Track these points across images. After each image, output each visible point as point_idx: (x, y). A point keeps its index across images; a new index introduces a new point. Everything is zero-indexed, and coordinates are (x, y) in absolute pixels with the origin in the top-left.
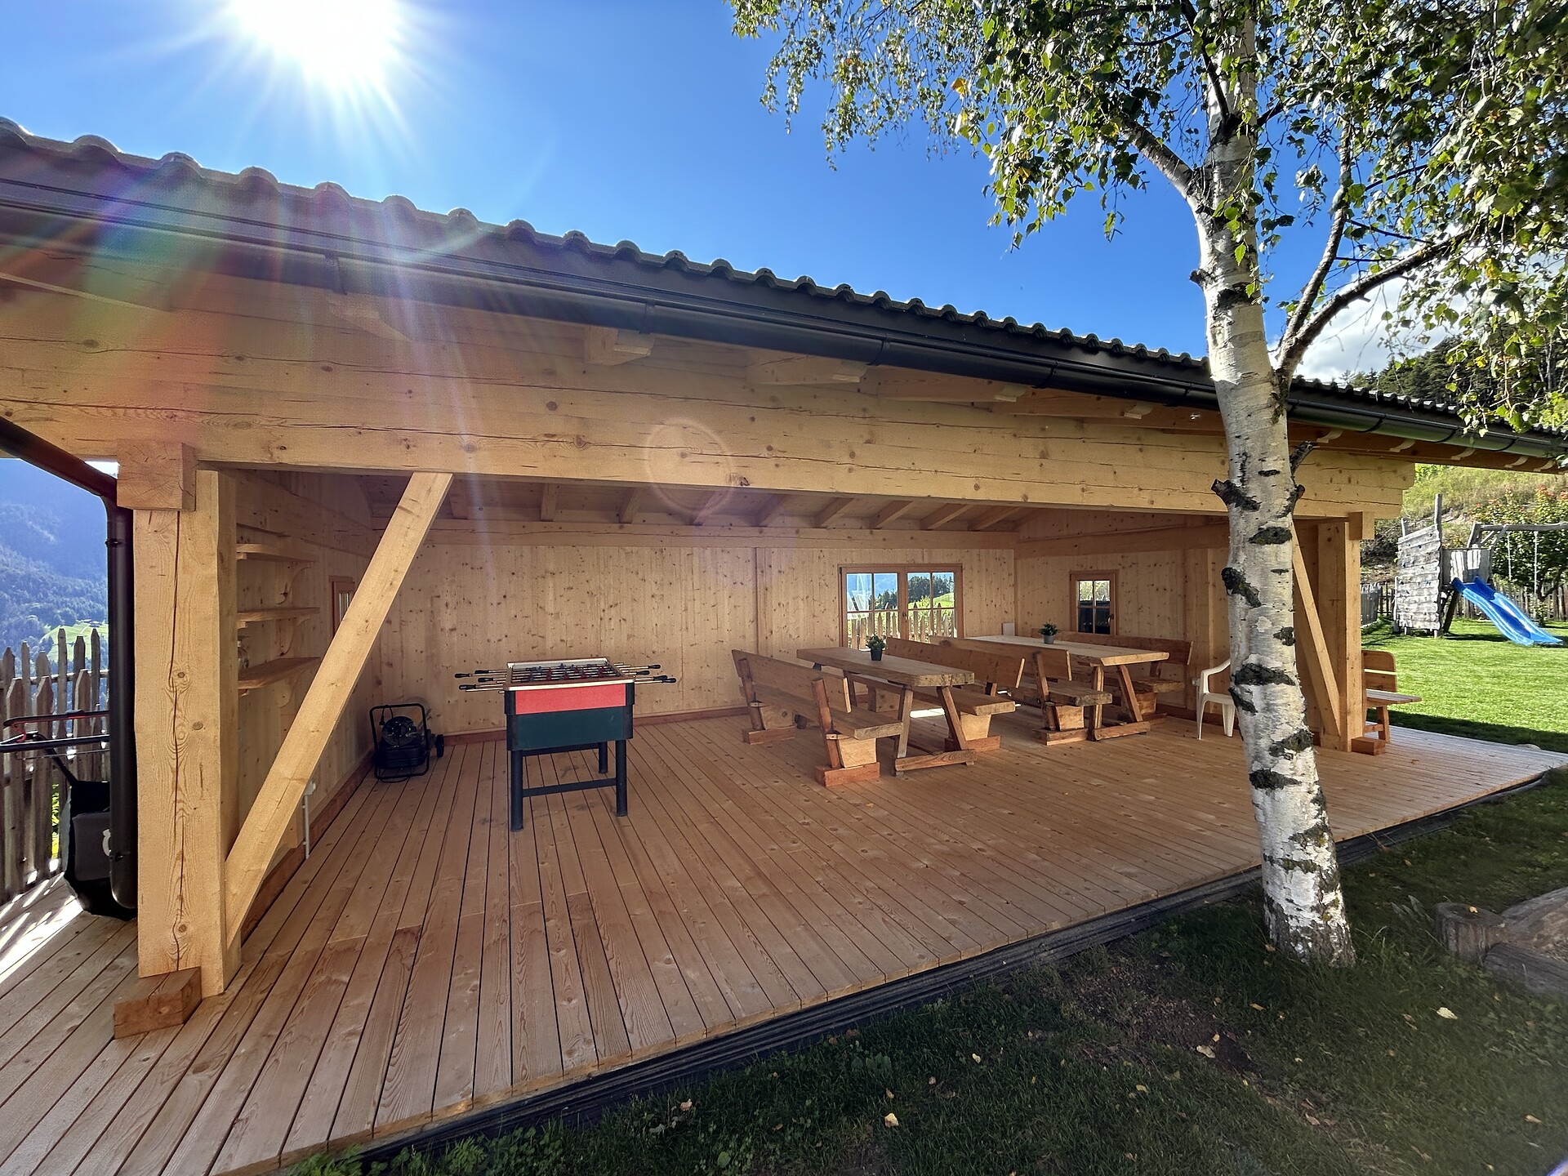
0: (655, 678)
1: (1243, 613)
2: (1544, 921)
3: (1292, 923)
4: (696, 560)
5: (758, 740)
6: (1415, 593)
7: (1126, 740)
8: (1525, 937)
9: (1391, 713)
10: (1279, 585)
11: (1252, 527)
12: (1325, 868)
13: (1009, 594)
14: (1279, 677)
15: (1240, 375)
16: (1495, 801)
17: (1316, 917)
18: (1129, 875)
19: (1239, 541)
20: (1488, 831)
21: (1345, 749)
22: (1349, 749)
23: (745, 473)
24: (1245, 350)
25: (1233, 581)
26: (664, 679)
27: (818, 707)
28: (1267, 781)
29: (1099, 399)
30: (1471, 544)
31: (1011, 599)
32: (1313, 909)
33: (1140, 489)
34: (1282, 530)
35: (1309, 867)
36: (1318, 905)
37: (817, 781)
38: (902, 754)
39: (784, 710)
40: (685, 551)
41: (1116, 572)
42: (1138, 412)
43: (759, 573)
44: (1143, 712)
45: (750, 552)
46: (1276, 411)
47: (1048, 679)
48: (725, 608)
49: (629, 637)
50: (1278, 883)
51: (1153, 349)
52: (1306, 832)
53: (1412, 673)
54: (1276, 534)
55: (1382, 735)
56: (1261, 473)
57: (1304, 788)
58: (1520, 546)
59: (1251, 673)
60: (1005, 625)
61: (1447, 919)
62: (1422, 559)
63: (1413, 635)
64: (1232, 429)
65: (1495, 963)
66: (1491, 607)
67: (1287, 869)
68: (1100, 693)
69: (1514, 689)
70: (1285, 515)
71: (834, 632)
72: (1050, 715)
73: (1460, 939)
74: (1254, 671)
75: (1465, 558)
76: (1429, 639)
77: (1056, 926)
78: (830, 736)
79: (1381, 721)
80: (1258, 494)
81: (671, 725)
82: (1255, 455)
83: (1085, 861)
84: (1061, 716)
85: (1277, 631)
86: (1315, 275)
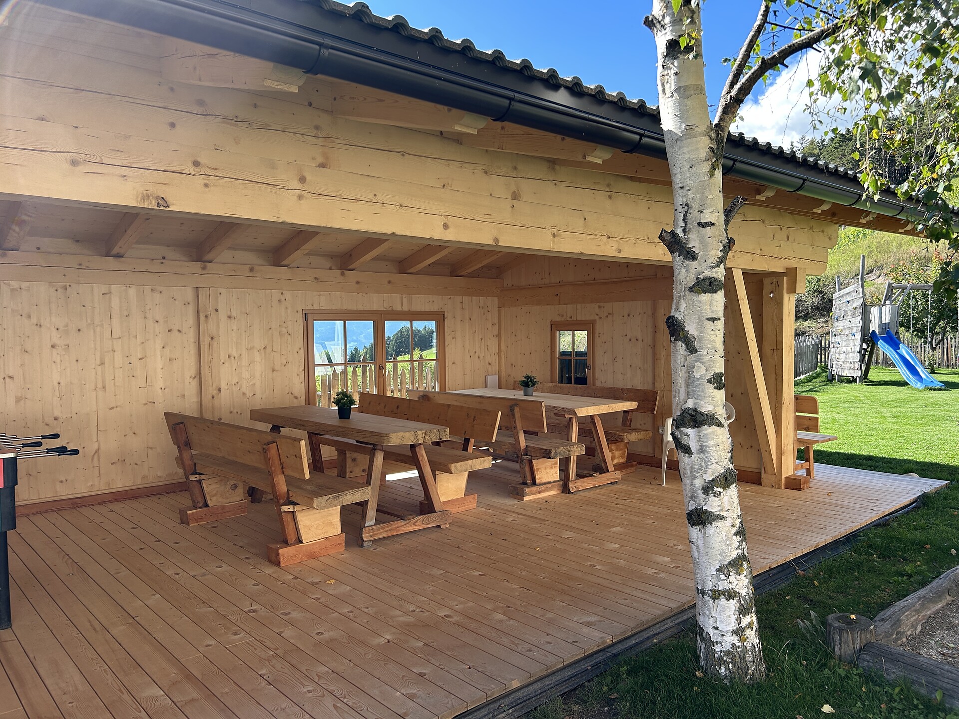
0: (49, 451)
1: (683, 360)
2: (901, 620)
3: (717, 648)
4: (115, 302)
5: (200, 520)
6: (844, 344)
7: (598, 491)
8: (888, 635)
9: (815, 452)
10: (712, 332)
11: (692, 277)
12: (743, 594)
13: (493, 344)
14: (710, 420)
15: (683, 126)
16: (883, 523)
17: (734, 639)
18: (589, 624)
19: (681, 290)
20: (876, 549)
21: (780, 487)
22: (783, 486)
23: (162, 192)
24: (689, 102)
25: (675, 329)
26: (62, 451)
27: (270, 475)
28: (700, 518)
29: (563, 139)
30: (885, 300)
31: (494, 349)
32: (733, 633)
33: (609, 237)
34: (716, 280)
35: (730, 595)
36: (737, 629)
37: (270, 561)
38: (370, 521)
39: (233, 482)
40: (99, 289)
41: (593, 322)
42: (599, 156)
43: (202, 318)
44: (615, 461)
45: (189, 294)
46: (712, 164)
47: (525, 432)
48: (157, 363)
49: (18, 400)
50: (707, 613)
51: (612, 92)
52: (730, 563)
53: (837, 416)
54: (710, 284)
55: (808, 472)
56: (700, 224)
57: (728, 523)
58: (920, 303)
59: (689, 417)
60: (488, 377)
61: (834, 628)
62: (850, 313)
63: (842, 382)
64: (677, 180)
65: (864, 660)
66: (897, 356)
67: (714, 599)
68: (574, 444)
69: (907, 427)
70: (718, 266)
71: (299, 388)
72: (527, 469)
73: (842, 645)
74: (692, 416)
75: (881, 313)
76: (853, 385)
77: (516, 684)
78: (285, 508)
79: (807, 460)
80: (697, 245)
81: (82, 510)
82: (695, 206)
83: (549, 615)
84: (538, 469)
85: (709, 376)
86: (750, 37)
